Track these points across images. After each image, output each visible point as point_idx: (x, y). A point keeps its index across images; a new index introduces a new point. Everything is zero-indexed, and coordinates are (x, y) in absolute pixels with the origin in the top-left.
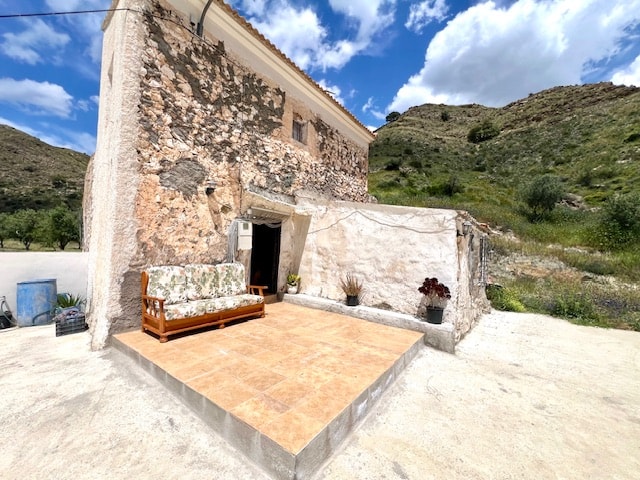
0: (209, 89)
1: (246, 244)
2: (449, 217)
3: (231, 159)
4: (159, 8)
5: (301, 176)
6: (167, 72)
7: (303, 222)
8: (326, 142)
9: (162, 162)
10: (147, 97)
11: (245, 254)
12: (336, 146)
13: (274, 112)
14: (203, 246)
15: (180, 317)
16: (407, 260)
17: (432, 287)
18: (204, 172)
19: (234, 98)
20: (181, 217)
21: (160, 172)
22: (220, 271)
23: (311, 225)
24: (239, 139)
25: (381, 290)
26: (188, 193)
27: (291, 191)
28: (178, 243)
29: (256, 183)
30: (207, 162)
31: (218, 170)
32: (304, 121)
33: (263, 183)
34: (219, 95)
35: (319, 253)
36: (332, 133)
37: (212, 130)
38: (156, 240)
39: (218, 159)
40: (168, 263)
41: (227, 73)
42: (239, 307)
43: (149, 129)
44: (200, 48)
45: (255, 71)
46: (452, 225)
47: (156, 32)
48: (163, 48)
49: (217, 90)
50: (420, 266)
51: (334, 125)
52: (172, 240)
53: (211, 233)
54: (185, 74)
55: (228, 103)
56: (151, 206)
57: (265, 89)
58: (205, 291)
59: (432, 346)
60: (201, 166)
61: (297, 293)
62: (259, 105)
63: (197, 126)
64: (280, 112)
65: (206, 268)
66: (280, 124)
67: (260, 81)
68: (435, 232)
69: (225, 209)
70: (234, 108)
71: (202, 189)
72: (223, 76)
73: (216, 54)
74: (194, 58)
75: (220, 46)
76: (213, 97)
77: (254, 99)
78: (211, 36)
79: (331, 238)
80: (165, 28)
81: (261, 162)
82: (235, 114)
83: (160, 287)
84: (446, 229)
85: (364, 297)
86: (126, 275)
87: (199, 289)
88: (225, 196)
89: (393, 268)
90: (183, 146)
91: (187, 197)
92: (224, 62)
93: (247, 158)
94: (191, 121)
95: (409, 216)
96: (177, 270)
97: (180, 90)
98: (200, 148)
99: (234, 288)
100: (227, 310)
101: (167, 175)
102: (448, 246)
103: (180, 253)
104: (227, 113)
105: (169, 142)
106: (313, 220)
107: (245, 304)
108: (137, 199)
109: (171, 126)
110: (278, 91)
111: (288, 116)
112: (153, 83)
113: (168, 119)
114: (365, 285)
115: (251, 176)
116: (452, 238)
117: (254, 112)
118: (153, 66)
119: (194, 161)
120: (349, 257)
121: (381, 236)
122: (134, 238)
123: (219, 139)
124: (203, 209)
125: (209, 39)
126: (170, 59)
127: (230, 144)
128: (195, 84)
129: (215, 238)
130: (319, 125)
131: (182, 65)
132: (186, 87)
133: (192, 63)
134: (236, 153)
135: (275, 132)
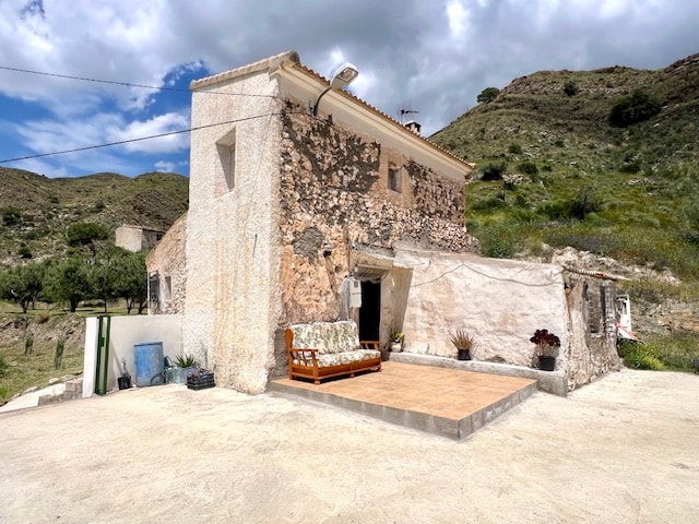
0: (322, 161)
1: (357, 302)
3: (341, 221)
4: (289, 104)
5: (397, 226)
6: (295, 156)
7: (404, 276)
8: (420, 184)
9: (294, 233)
10: (284, 181)
11: (353, 312)
12: (430, 187)
13: (372, 166)
14: (324, 305)
16: (517, 313)
17: (542, 337)
18: (322, 237)
19: (342, 162)
20: (308, 280)
21: (293, 242)
22: (338, 328)
23: (413, 280)
24: (345, 200)
25: (493, 343)
26: (312, 258)
27: (389, 243)
28: (307, 303)
29: (360, 241)
30: (323, 227)
31: (332, 233)
32: (398, 167)
33: (366, 240)
34: (330, 164)
35: (424, 308)
36: (425, 174)
37: (326, 198)
38: (293, 301)
39: (330, 223)
40: (302, 321)
41: (335, 142)
42: (363, 360)
43: (285, 208)
44: (316, 126)
45: (355, 132)
46: (560, 279)
47: (287, 123)
48: (293, 138)
49: (329, 160)
50: (531, 318)
51: (427, 164)
52: (302, 301)
53: (328, 293)
54: (306, 153)
55: (336, 169)
56: (289, 273)
57: (363, 147)
58: (331, 346)
59: (545, 391)
60: (320, 232)
61: (402, 351)
62: (360, 164)
63: (316, 196)
64: (376, 166)
65: (328, 325)
66: (377, 177)
67: (359, 141)
68: (545, 285)
69: (338, 268)
70: (341, 173)
71: (321, 252)
72: (331, 145)
73: (325, 128)
74: (312, 138)
75: (329, 121)
76: (326, 167)
77: (355, 158)
78: (323, 113)
79: (436, 292)
80: (293, 119)
81: (363, 219)
82: (342, 178)
83: (302, 341)
84: (553, 282)
85: (476, 351)
86: (276, 332)
87: (326, 344)
88: (339, 258)
89: (505, 322)
90: (308, 217)
91: (311, 261)
92: (332, 133)
93: (352, 218)
94: (311, 194)
95: (517, 270)
96: (309, 328)
97: (303, 168)
98: (318, 216)
99: (351, 343)
100: (356, 362)
101: (298, 244)
102: (557, 297)
103: (308, 312)
104: (336, 179)
105: (298, 216)
106: (414, 273)
107: (367, 358)
108: (281, 268)
109: (299, 201)
110: (375, 145)
111: (384, 167)
112: (288, 167)
113: (297, 196)
114: (477, 340)
115: (356, 233)
116: (560, 290)
117: (356, 171)
118: (287, 154)
119: (315, 228)
120: (456, 312)
121: (489, 289)
122: (280, 300)
123: (331, 205)
124: (322, 269)
125: (322, 116)
126: (297, 145)
127: (337, 207)
128: (312, 158)
129: (331, 297)
130: (414, 169)
131: (303, 146)
132: (308, 164)
133: (310, 142)
134: (343, 215)
135: (374, 186)
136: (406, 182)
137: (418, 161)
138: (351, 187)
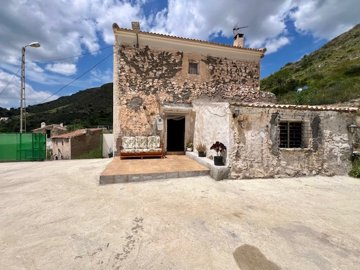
0: (143, 67)
2: (227, 107)
3: (154, 92)
4: (123, 47)
5: (195, 92)
6: (127, 68)
8: (216, 68)
9: (127, 100)
10: (121, 79)
11: (163, 132)
12: (225, 68)
13: (176, 65)
14: (144, 129)
15: (126, 152)
16: (217, 132)
18: (142, 100)
19: (155, 66)
20: (134, 119)
21: (126, 104)
22: (149, 139)
23: (196, 117)
24: (157, 83)
26: (136, 110)
27: (188, 101)
28: (134, 128)
29: (167, 101)
30: (143, 97)
31: (148, 99)
32: (198, 62)
33: (171, 100)
34: (148, 68)
35: (198, 131)
36: (221, 61)
37: (145, 83)
38: (126, 127)
39: (147, 94)
40: (130, 136)
41: (151, 57)
43: (122, 90)
44: (139, 53)
45: (165, 50)
47: (123, 55)
48: (126, 61)
49: (147, 66)
52: (131, 127)
53: (146, 124)
54: (134, 66)
55: (151, 69)
56: (124, 116)
57: (170, 56)
58: (142, 146)
60: (141, 98)
62: (168, 64)
63: (139, 83)
64: (180, 63)
65: (143, 138)
66: (180, 69)
67: (167, 53)
68: (224, 116)
69: (152, 114)
70: (154, 71)
71: (142, 107)
72: (148, 59)
73: (145, 52)
74: (136, 58)
75: (147, 48)
76: (145, 70)
77: (165, 62)
79: (200, 123)
80: (125, 52)
81: (169, 90)
82: (155, 73)
83: (126, 143)
84: (226, 114)
86: (118, 139)
87: (139, 145)
88: (154, 108)
90: (134, 93)
91: (136, 111)
92: (149, 53)
93: (162, 90)
94: (136, 82)
95: (217, 108)
96: (132, 138)
97: (131, 72)
98: (140, 92)
99: (154, 145)
100: (143, 152)
101: (129, 104)
102: (227, 122)
103: (135, 132)
104: (151, 74)
105: (129, 93)
106: (196, 114)
108: (120, 114)
109: (129, 86)
110: (178, 53)
111: (186, 64)
112: (123, 73)
113: (128, 84)
115: (165, 98)
117: (165, 68)
118: (122, 68)
119: (139, 97)
120: (204, 133)
121: (211, 120)
122: (119, 127)
123: (148, 86)
124: (143, 115)
125: (142, 47)
126: (128, 63)
127: (153, 86)
128: (137, 68)
129: (148, 126)
130: (209, 60)
131: (132, 63)
132: (134, 70)
133: (135, 60)
134: (157, 89)
135: (177, 74)
136: (203, 68)
137: (213, 55)
138: (161, 77)
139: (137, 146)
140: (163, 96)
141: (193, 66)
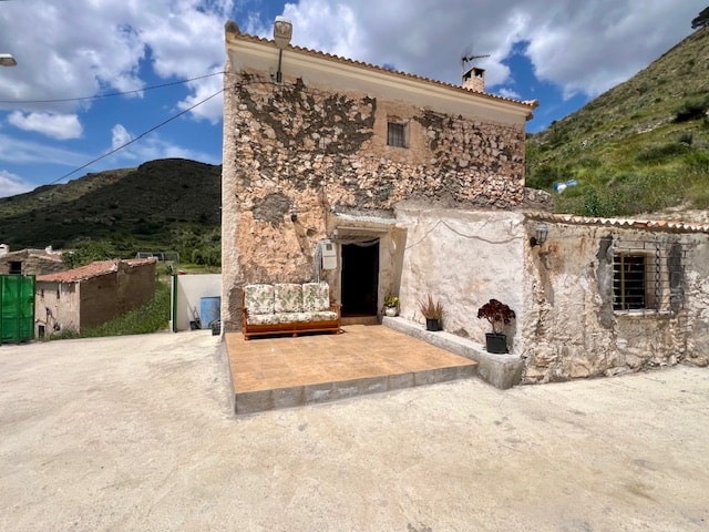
0: (291, 126)
1: (333, 261)
2: (516, 222)
3: (315, 184)
4: (246, 76)
5: (400, 186)
6: (254, 126)
7: (400, 235)
8: (442, 135)
9: (254, 200)
10: (241, 152)
11: (333, 273)
12: (460, 137)
13: (362, 124)
14: (292, 267)
15: (257, 323)
16: (480, 277)
17: (496, 311)
18: (289, 202)
19: (316, 124)
20: (271, 244)
21: (253, 209)
22: (304, 289)
24: (322, 163)
25: (460, 313)
26: (276, 222)
27: (388, 204)
28: (269, 265)
29: (342, 203)
30: (291, 193)
31: (303, 198)
32: (405, 120)
33: (352, 201)
34: (301, 128)
35: (413, 272)
36: (451, 122)
37: (294, 163)
38: (252, 263)
39: (300, 187)
40: (262, 282)
41: (307, 105)
42: (311, 321)
43: (243, 177)
44: (281, 94)
45: (336, 90)
46: (521, 232)
47: (245, 96)
48: (251, 109)
49: (298, 123)
50: (492, 285)
51: (454, 112)
52: (264, 263)
53: (298, 256)
54: (269, 121)
55: (309, 132)
56: (247, 237)
57: (351, 103)
58: (290, 306)
60: (286, 197)
61: (397, 315)
62: (345, 123)
63: (281, 163)
64: (371, 122)
65: (291, 286)
66: (371, 134)
67: (343, 99)
68: (506, 242)
69: (311, 232)
70: (316, 136)
71: (287, 217)
72: (302, 108)
73: (295, 93)
74: (276, 105)
75: (299, 84)
76: (295, 132)
77: (337, 118)
78: (289, 78)
79: (422, 254)
80: (251, 91)
81: (347, 180)
82: (317, 141)
83: (253, 300)
84: (514, 237)
85: (449, 322)
86: (232, 291)
87: (284, 304)
88: (314, 220)
89: (469, 290)
90: (271, 184)
91: (275, 225)
92: (304, 96)
93: (331, 179)
94: (275, 160)
95: (482, 223)
96: (266, 288)
97: (265, 136)
98: (284, 182)
99: (317, 305)
100: (298, 322)
101: (258, 210)
102: (517, 258)
103: (272, 273)
104: (309, 142)
105: (259, 183)
106: (409, 235)
108: (237, 233)
109: (259, 169)
110: (367, 100)
111: (381, 123)
112: (245, 138)
113: (257, 164)
114: (446, 308)
115: (337, 196)
116: (521, 246)
117: (338, 131)
118: (244, 125)
119: (280, 193)
120: (435, 276)
121: (460, 250)
122: (236, 262)
123: (301, 169)
124: (290, 234)
125: (288, 81)
126: (256, 114)
127: (312, 171)
128: (278, 127)
129: (302, 260)
130: (429, 119)
131: (266, 115)
132: (270, 132)
133: (274, 110)
134: (320, 178)
135: (364, 145)
136: (417, 135)
137: (438, 109)
138: (330, 150)
139: (278, 306)
140: (334, 194)
141: (396, 130)
